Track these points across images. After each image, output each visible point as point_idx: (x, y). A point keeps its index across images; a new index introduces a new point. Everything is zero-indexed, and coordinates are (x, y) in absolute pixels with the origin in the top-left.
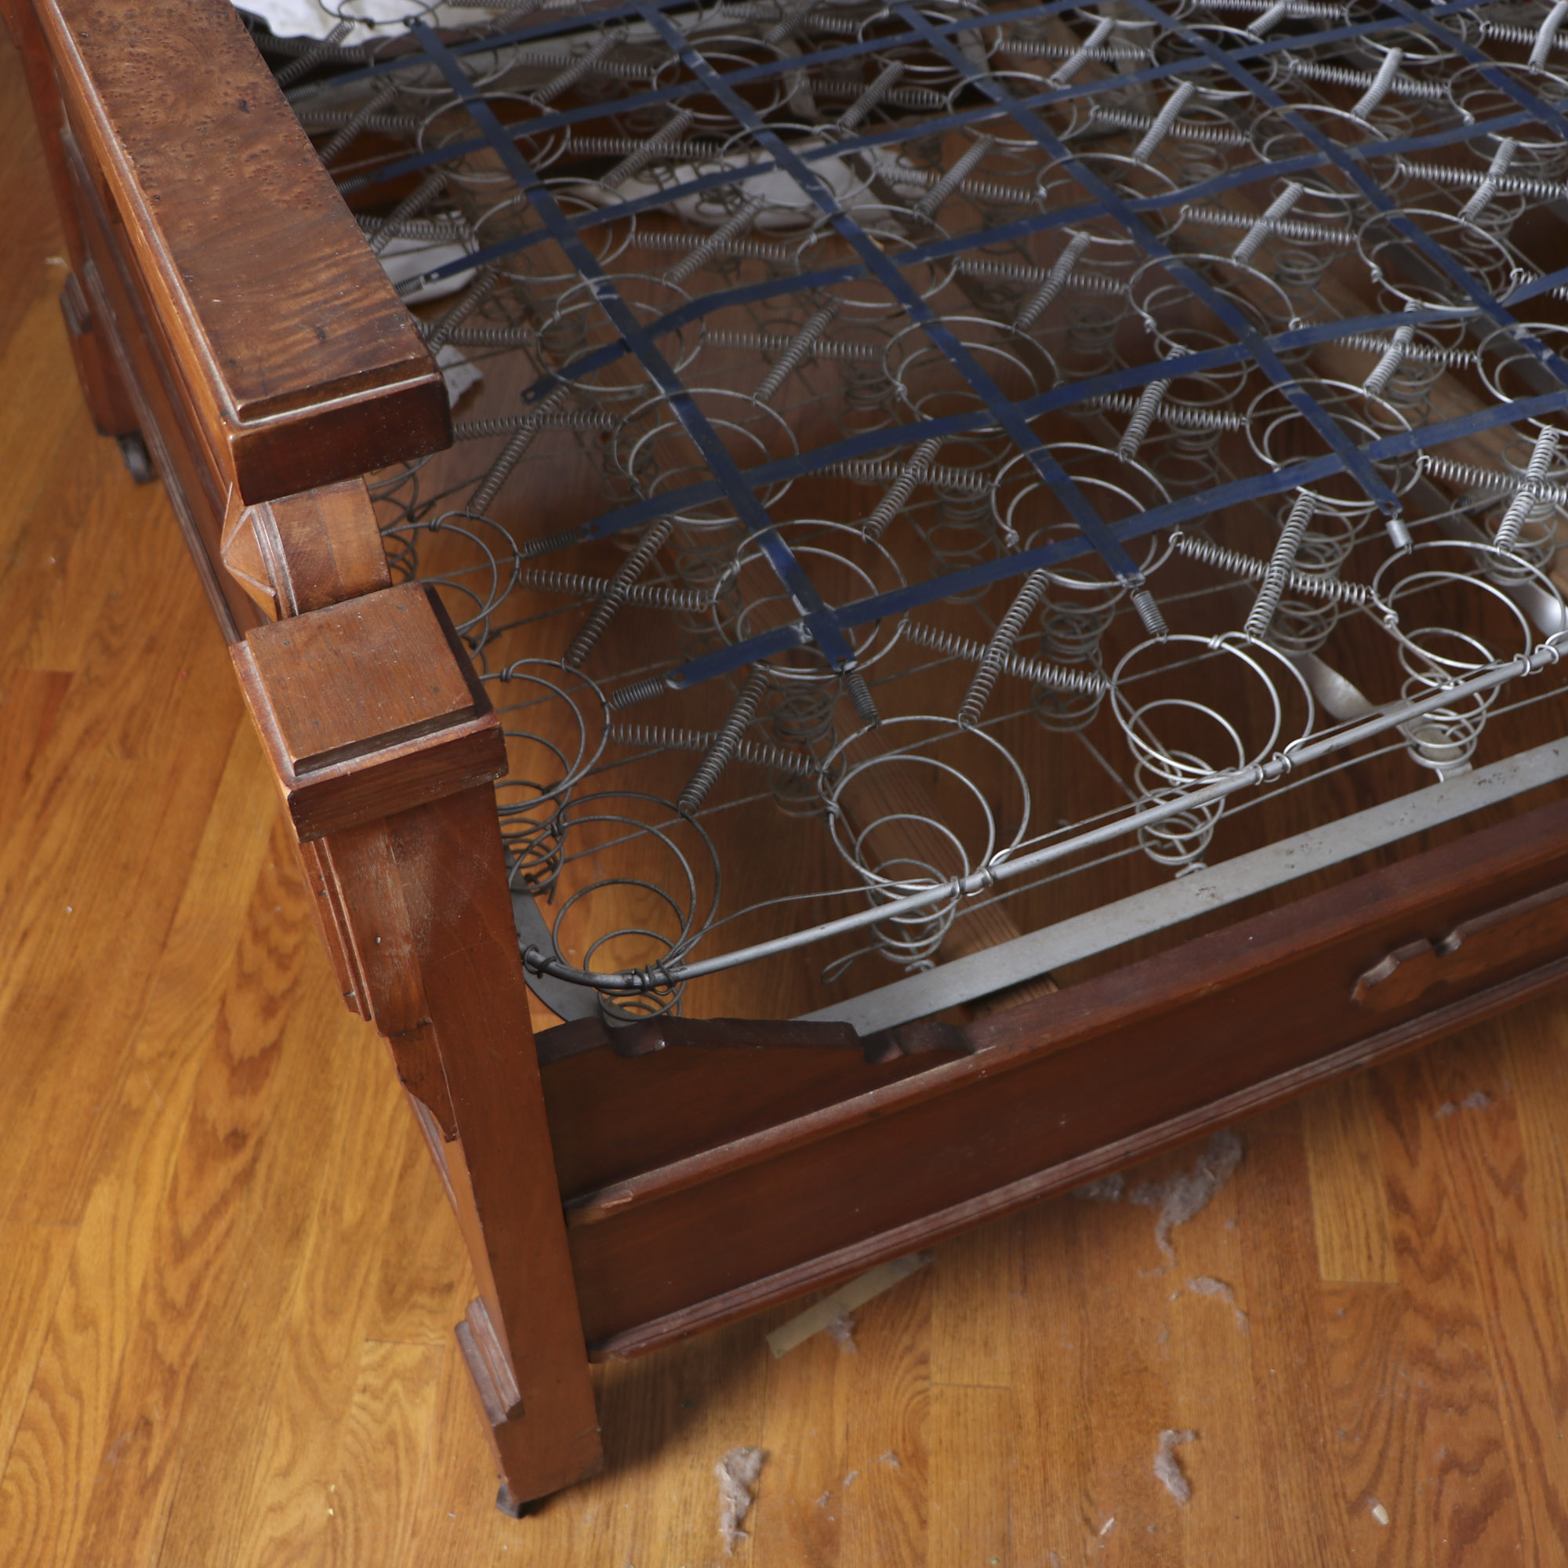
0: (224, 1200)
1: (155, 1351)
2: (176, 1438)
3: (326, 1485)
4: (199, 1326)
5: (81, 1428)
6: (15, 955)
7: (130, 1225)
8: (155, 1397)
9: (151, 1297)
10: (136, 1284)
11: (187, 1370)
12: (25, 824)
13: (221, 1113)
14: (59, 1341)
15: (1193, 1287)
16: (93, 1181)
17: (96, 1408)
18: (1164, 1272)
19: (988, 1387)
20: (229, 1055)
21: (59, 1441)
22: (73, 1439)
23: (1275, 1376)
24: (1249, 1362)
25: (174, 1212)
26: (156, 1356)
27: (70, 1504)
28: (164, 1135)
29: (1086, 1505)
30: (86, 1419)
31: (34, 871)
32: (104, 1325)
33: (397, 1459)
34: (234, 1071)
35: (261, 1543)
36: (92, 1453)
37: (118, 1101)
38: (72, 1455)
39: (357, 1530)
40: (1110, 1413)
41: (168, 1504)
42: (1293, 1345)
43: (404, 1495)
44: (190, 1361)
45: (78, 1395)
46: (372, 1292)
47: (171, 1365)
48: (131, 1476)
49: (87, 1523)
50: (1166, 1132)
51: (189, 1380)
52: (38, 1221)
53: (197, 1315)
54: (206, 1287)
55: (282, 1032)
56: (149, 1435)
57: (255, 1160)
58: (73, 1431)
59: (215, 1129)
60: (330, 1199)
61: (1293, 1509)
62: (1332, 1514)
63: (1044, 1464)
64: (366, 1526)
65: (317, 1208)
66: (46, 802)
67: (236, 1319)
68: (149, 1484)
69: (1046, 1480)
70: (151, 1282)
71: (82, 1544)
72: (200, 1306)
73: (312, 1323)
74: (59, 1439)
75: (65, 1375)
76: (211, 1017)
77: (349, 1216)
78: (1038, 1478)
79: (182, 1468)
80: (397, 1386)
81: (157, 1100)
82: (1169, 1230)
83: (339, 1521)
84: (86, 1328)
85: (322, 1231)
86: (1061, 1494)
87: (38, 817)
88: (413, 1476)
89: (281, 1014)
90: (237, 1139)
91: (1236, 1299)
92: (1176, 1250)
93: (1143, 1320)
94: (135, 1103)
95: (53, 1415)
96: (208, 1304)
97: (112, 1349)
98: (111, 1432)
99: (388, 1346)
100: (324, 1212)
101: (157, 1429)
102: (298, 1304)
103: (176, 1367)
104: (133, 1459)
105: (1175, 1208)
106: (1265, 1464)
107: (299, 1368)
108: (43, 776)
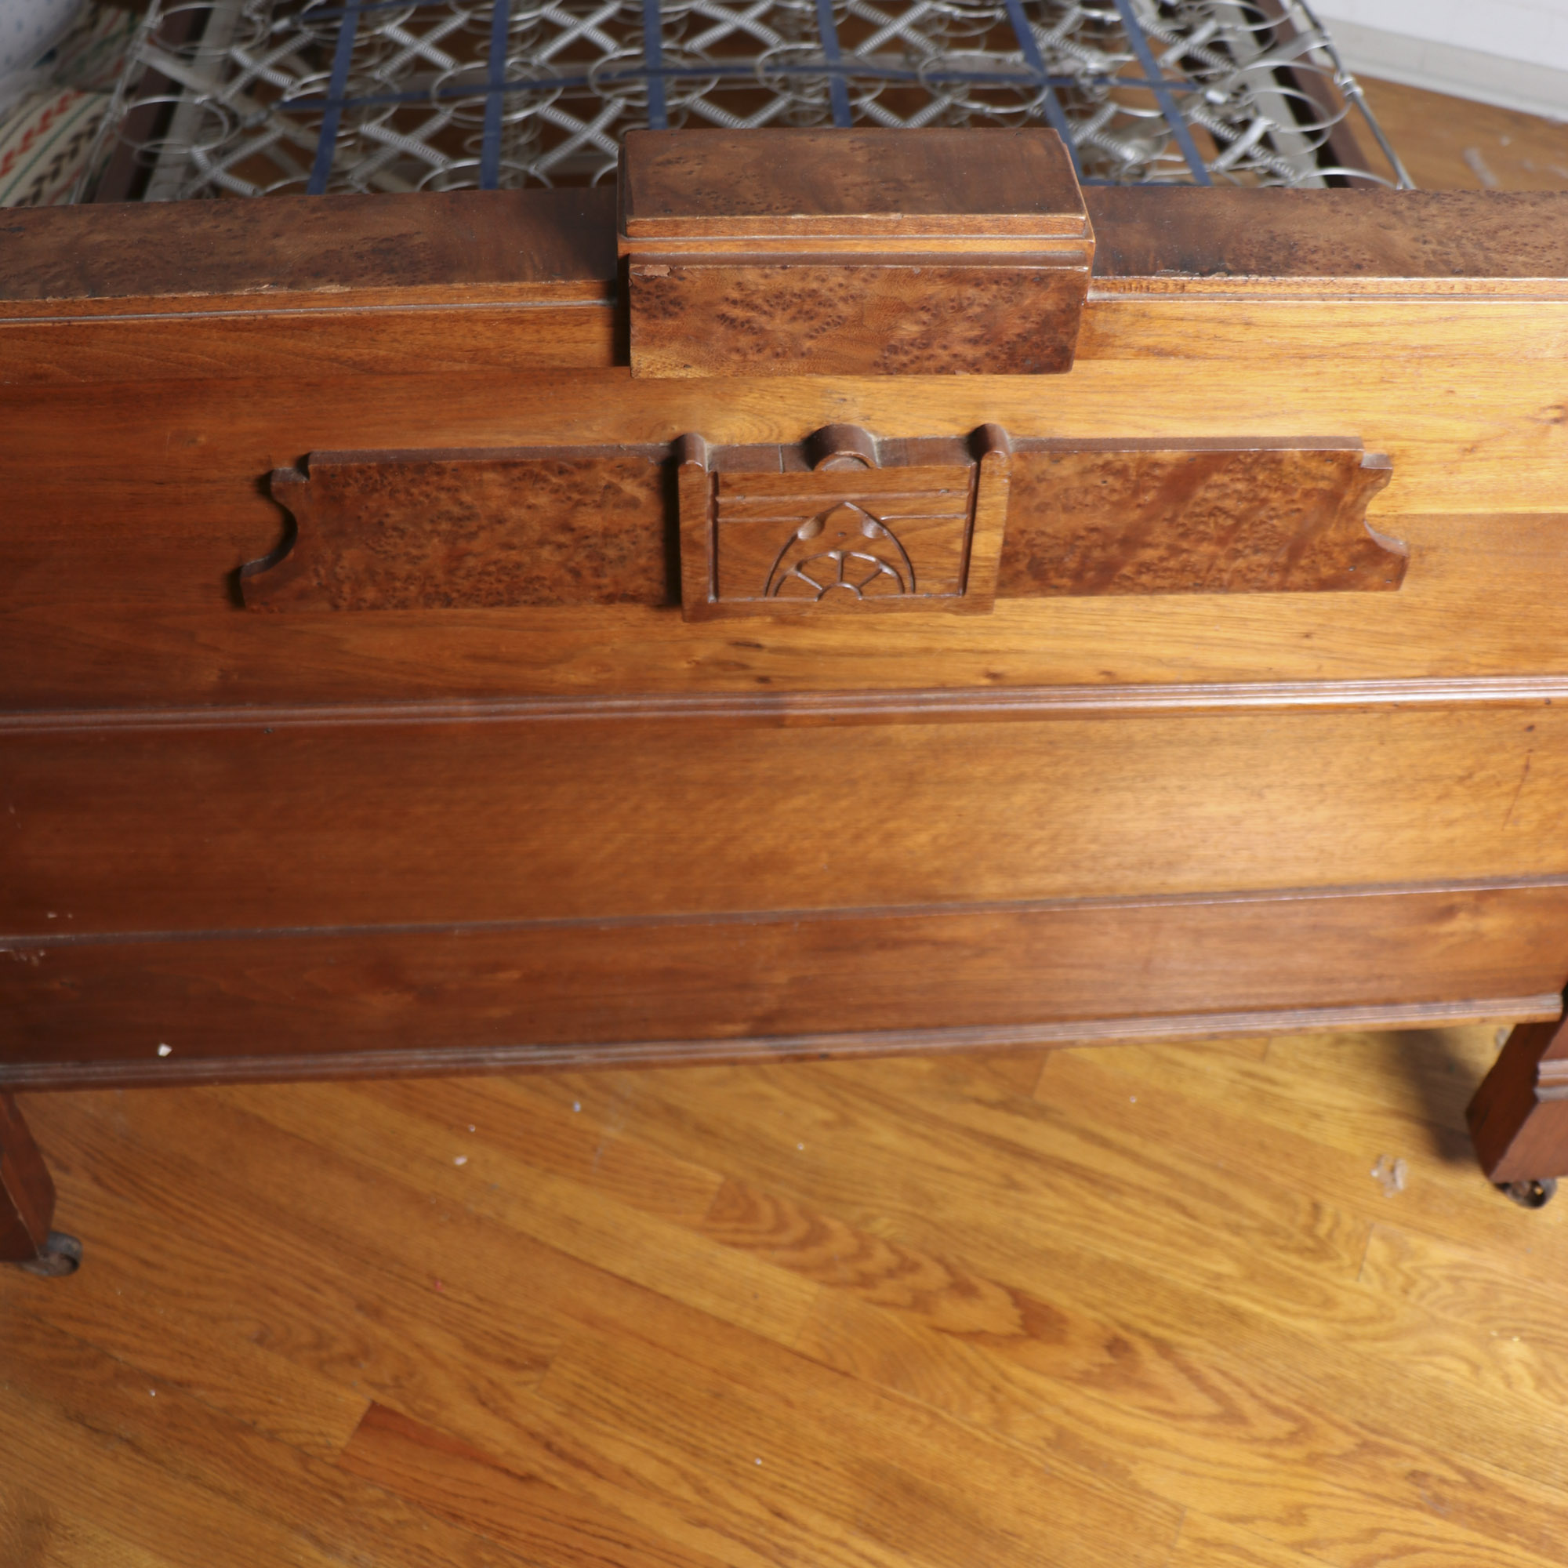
0: (1187, 1370)
1: (1339, 1457)
2: (1432, 1452)
3: (1491, 1339)
4: (1320, 1414)
5: (1411, 1534)
6: (804, 1528)
7: (1194, 1458)
8: (1387, 1463)
9: (1280, 1451)
10: (1264, 1463)
11: (1364, 1432)
12: (603, 1492)
13: (1082, 1357)
14: (1314, 1543)
16: (1134, 1487)
17: (1392, 1517)
20: (1013, 1337)
21: (1423, 1555)
22: (1422, 1543)
25: (1189, 1417)
26: (1345, 1456)
27: (1487, 1553)
28: (1093, 1411)
30: (1401, 1528)
31: (683, 1492)
32: (1303, 1498)
33: (1473, 1280)
34: (1033, 1336)
35: (1538, 1398)
36: (1435, 1525)
37: (1039, 1448)
38: (1437, 1545)
39: (1535, 1322)
41: (1496, 1469)
43: (1506, 1281)
44: (1356, 1428)
45: (1374, 1533)
46: (1310, 1265)
47: (1357, 1445)
48: (1462, 1495)
49: (1507, 1540)
51: (1374, 1431)
52: (1170, 1548)
53: (1306, 1414)
54: (1277, 1401)
55: (998, 1284)
56: (1425, 1475)
57: (1145, 1335)
58: (1412, 1541)
59: (1101, 1365)
60: (1202, 1280)
64: (1533, 1315)
65: (1212, 1293)
66: (580, 1465)
67: (1318, 1381)
68: (1474, 1481)
70: (1264, 1449)
71: (1526, 1548)
72: (1298, 1410)
73: (1333, 1320)
74: (1417, 1556)
75: (1352, 1541)
76: (959, 1345)
77: (1227, 1267)
79: (1462, 1452)
80: (1406, 1266)
81: (1049, 1412)
83: (1526, 1334)
84: (1304, 1516)
85: (1238, 1293)
89: (974, 1280)
90: (1116, 1346)
94: (1048, 1432)
95: (1393, 1557)
96: (1297, 1403)
97: (1331, 1495)
98: (1419, 1507)
99: (1366, 1265)
100: (1217, 1288)
101: (1421, 1467)
102: (1311, 1327)
103: (1359, 1441)
104: (1447, 1492)
107: (1376, 1338)
108: (534, 1462)
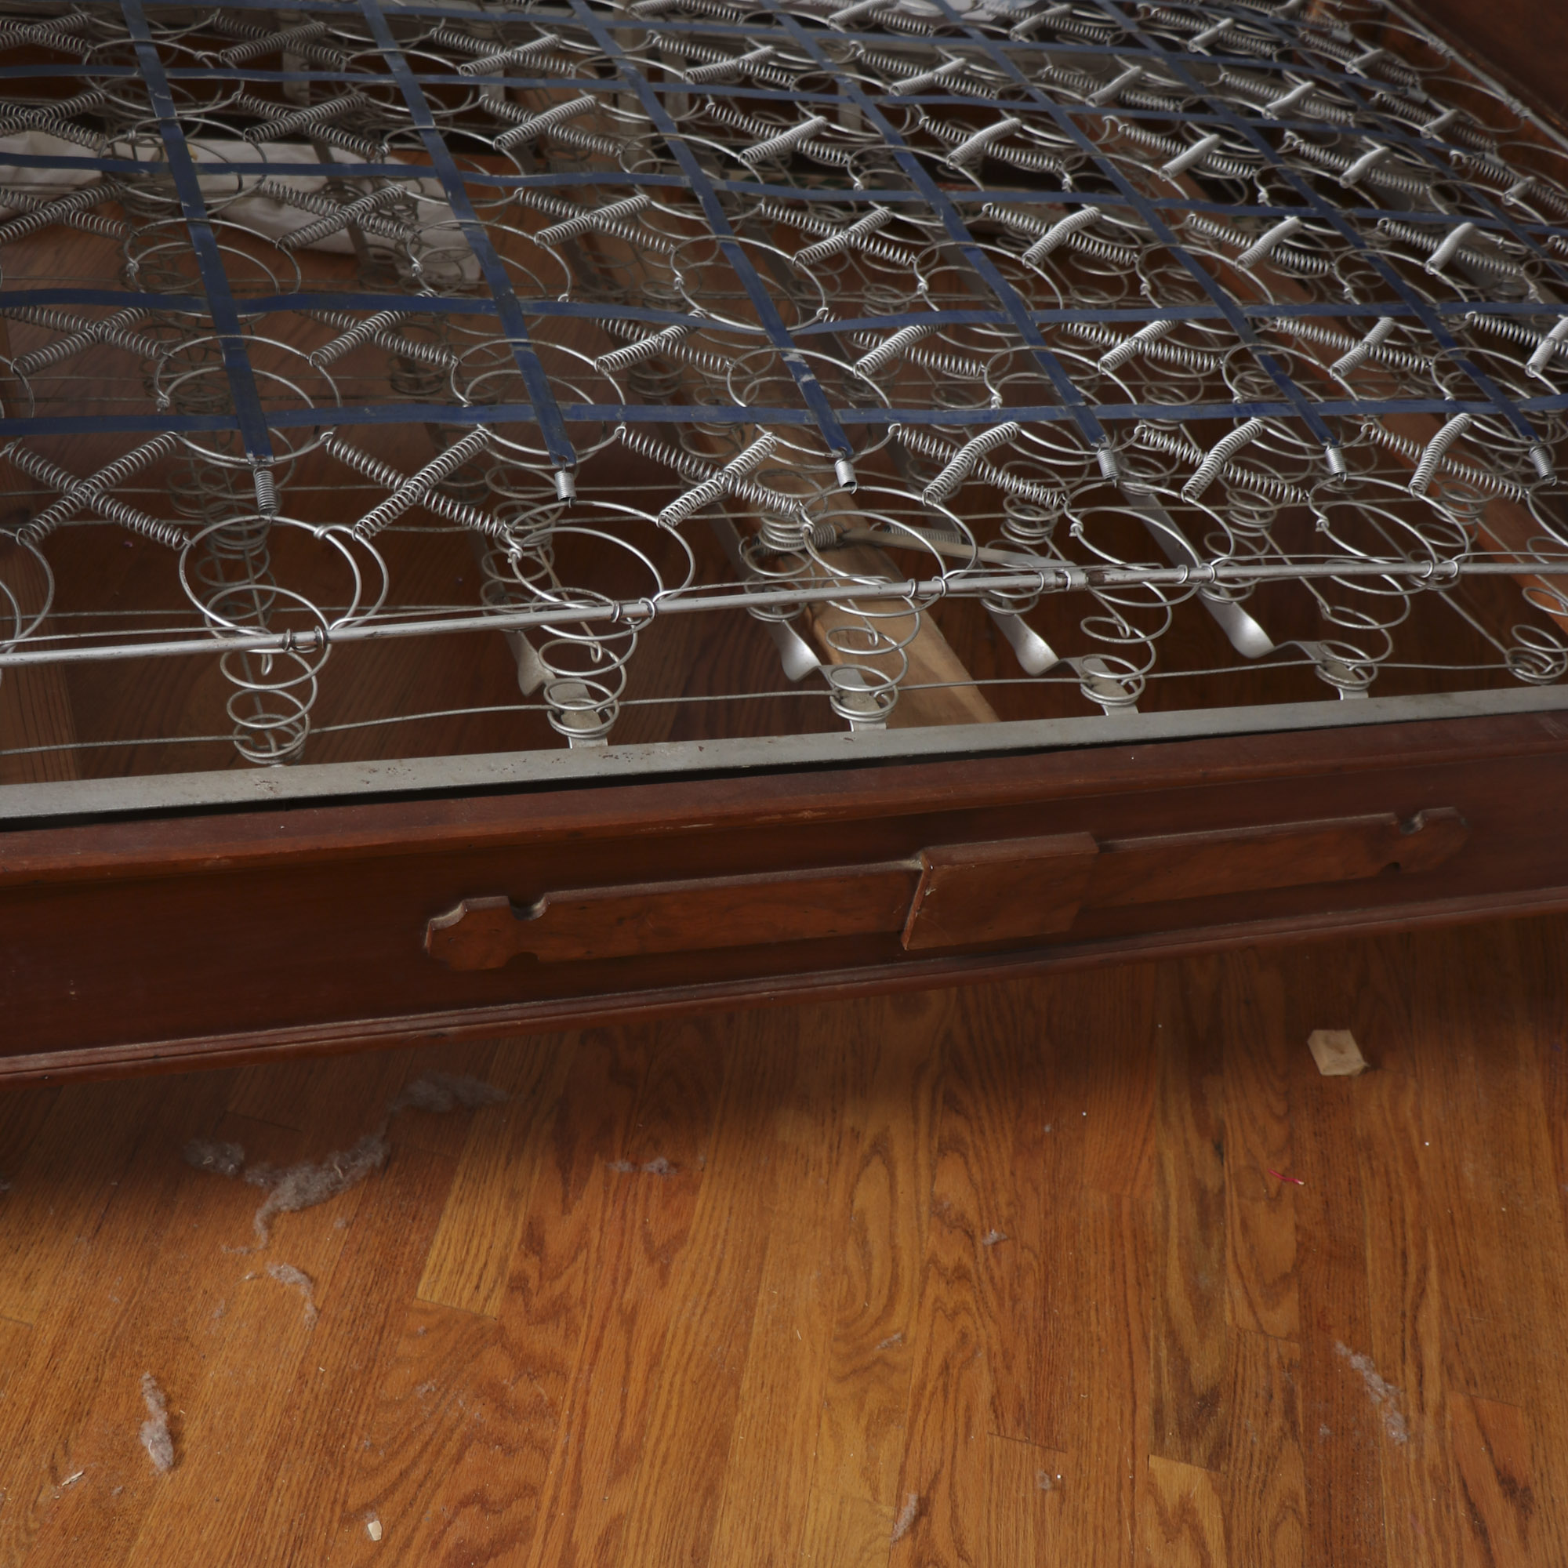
15: (273, 1273)
18: (249, 1252)
19: (10, 1319)
23: (323, 1375)
24: (300, 1357)
29: (59, 1453)
40: (128, 1372)
42: (355, 1350)
50: (206, 1047)
61: (282, 1505)
62: (323, 1517)
63: (34, 1405)
69: (28, 1421)
78: (21, 1417)
82: (274, 1214)
86: (37, 1438)
91: (314, 1294)
92: (271, 1236)
93: (205, 1292)
105: (286, 1194)
106: (272, 1455)
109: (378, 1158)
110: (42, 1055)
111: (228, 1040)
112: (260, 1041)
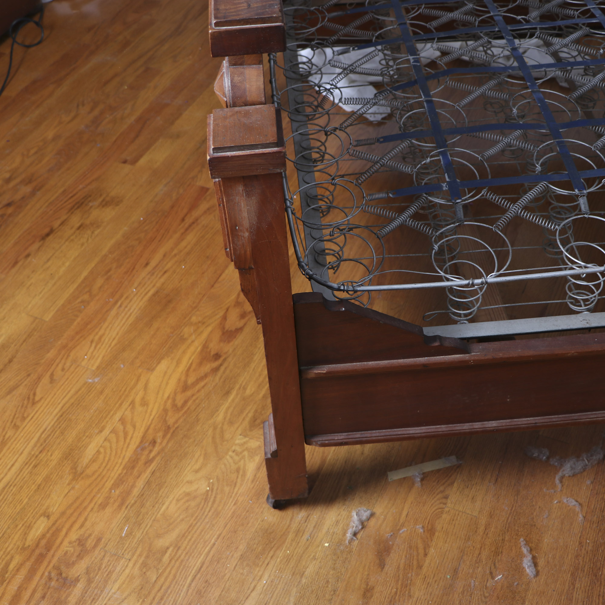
0: (206, 376)
1: (165, 419)
2: (163, 450)
3: (209, 479)
4: (183, 415)
5: (132, 438)
6: (160, 278)
7: (170, 376)
8: (160, 434)
9: (170, 401)
10: (166, 395)
11: (174, 428)
12: (177, 235)
13: (214, 347)
14: (133, 408)
15: (565, 501)
16: (162, 358)
17: (139, 433)
18: (554, 492)
19: (468, 514)
20: (224, 328)
21: (123, 440)
22: (128, 441)
23: (589, 543)
24: (579, 535)
25: (187, 375)
26: (165, 421)
27: (120, 461)
28: (192, 349)
29: (493, 567)
30: (134, 435)
31: (175, 251)
32: (151, 406)
33: (237, 477)
34: (223, 334)
35: (180, 492)
36: (133, 446)
37: (180, 334)
38: (126, 445)
39: (215, 497)
40: (514, 537)
41: (153, 470)
42: (600, 534)
43: (236, 490)
44: (176, 426)
45: (134, 427)
46: (248, 419)
47: (169, 425)
48: (143, 458)
49: (123, 469)
51: (174, 432)
52: (139, 367)
53: (183, 411)
54: (190, 403)
55: (245, 324)
56: (154, 446)
57: (221, 365)
58: (129, 438)
59: (210, 351)
60: (243, 384)
61: (579, 595)
62: (595, 602)
63: (481, 548)
64: (219, 497)
65: (237, 386)
66: (187, 230)
67: (197, 416)
68: (148, 462)
69: (480, 554)
70: (171, 396)
71: (119, 475)
72: (186, 408)
73: (223, 424)
74: (123, 439)
75: (132, 419)
76: (221, 313)
77: (248, 392)
78: (477, 552)
79: (161, 460)
80: (246, 453)
81: (193, 337)
82: (562, 477)
83: (210, 492)
84: (144, 405)
85: (237, 394)
86: (484, 560)
87: (182, 234)
88: (241, 485)
89: (247, 318)
90: (217, 356)
91: (582, 510)
92: (562, 486)
93: (540, 507)
94: (186, 336)
95: (124, 431)
96: (188, 409)
97: (151, 415)
98: (141, 442)
99: (247, 439)
100: (240, 388)
101: (157, 445)
102: (220, 417)
103: (170, 426)
104: (146, 452)
105: (567, 469)
106: (573, 574)
107: (213, 438)
108: (188, 221)
109: (601, 456)
110: (493, 422)
111: (563, 417)
112: (575, 418)
